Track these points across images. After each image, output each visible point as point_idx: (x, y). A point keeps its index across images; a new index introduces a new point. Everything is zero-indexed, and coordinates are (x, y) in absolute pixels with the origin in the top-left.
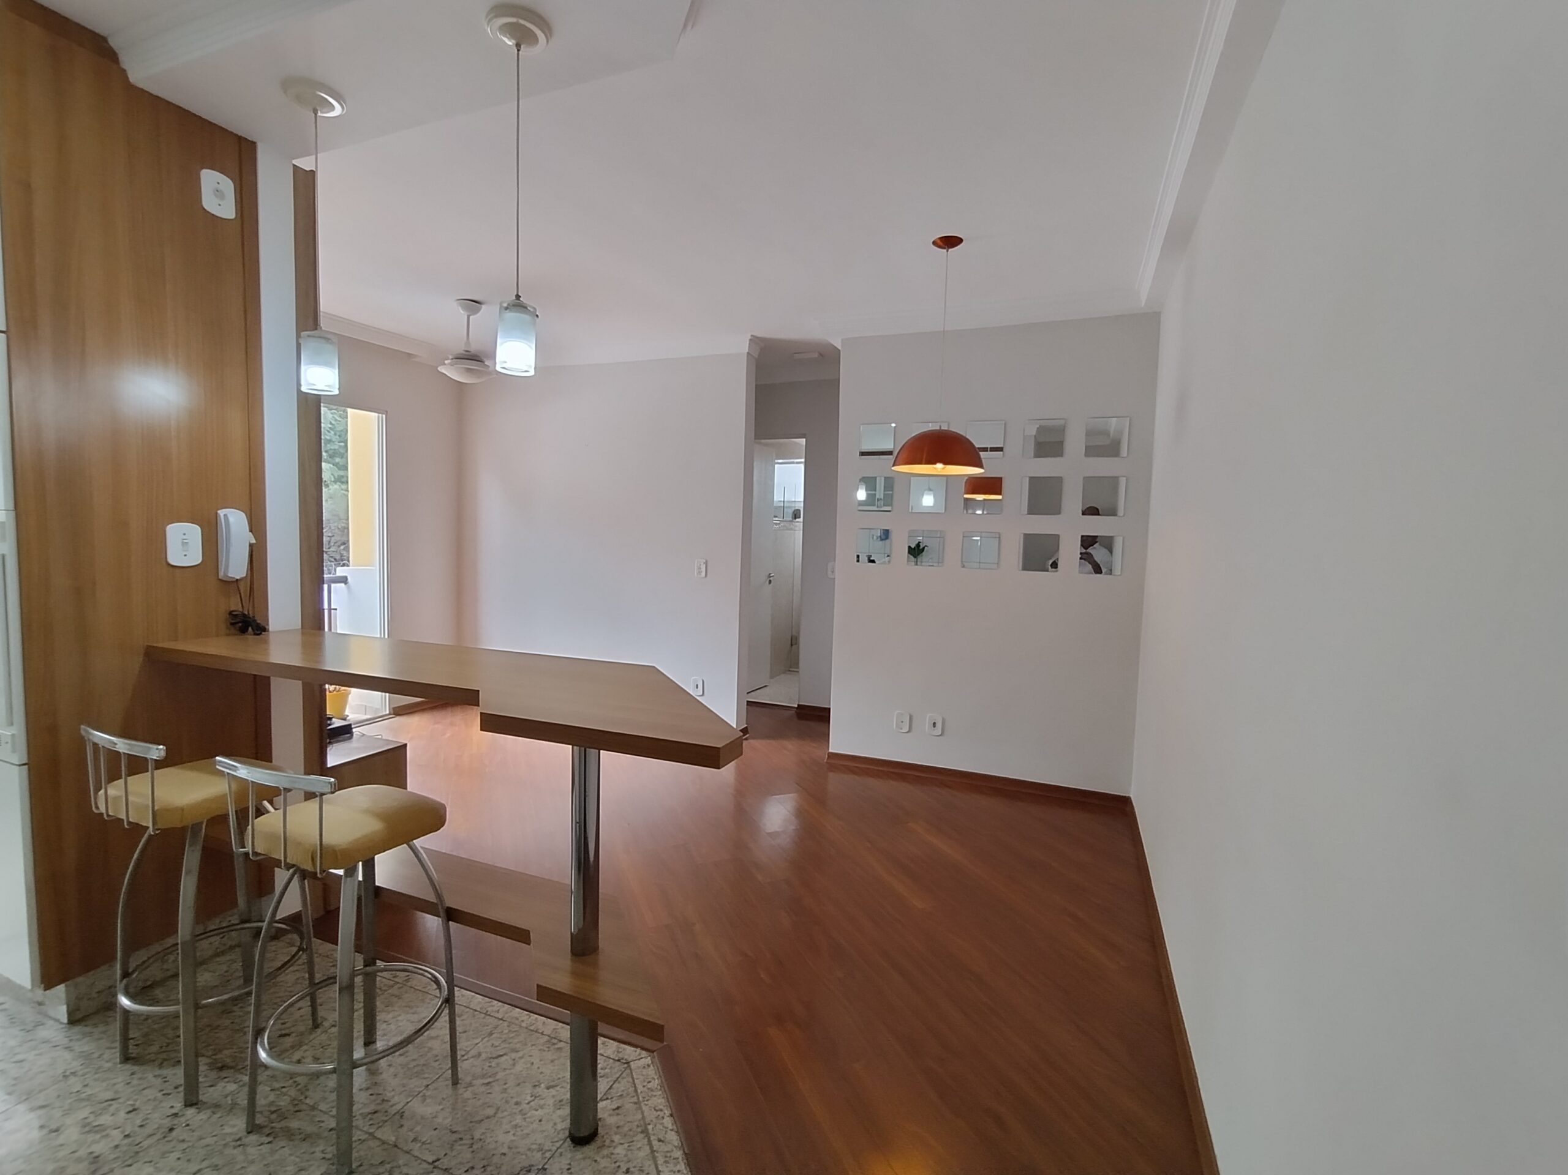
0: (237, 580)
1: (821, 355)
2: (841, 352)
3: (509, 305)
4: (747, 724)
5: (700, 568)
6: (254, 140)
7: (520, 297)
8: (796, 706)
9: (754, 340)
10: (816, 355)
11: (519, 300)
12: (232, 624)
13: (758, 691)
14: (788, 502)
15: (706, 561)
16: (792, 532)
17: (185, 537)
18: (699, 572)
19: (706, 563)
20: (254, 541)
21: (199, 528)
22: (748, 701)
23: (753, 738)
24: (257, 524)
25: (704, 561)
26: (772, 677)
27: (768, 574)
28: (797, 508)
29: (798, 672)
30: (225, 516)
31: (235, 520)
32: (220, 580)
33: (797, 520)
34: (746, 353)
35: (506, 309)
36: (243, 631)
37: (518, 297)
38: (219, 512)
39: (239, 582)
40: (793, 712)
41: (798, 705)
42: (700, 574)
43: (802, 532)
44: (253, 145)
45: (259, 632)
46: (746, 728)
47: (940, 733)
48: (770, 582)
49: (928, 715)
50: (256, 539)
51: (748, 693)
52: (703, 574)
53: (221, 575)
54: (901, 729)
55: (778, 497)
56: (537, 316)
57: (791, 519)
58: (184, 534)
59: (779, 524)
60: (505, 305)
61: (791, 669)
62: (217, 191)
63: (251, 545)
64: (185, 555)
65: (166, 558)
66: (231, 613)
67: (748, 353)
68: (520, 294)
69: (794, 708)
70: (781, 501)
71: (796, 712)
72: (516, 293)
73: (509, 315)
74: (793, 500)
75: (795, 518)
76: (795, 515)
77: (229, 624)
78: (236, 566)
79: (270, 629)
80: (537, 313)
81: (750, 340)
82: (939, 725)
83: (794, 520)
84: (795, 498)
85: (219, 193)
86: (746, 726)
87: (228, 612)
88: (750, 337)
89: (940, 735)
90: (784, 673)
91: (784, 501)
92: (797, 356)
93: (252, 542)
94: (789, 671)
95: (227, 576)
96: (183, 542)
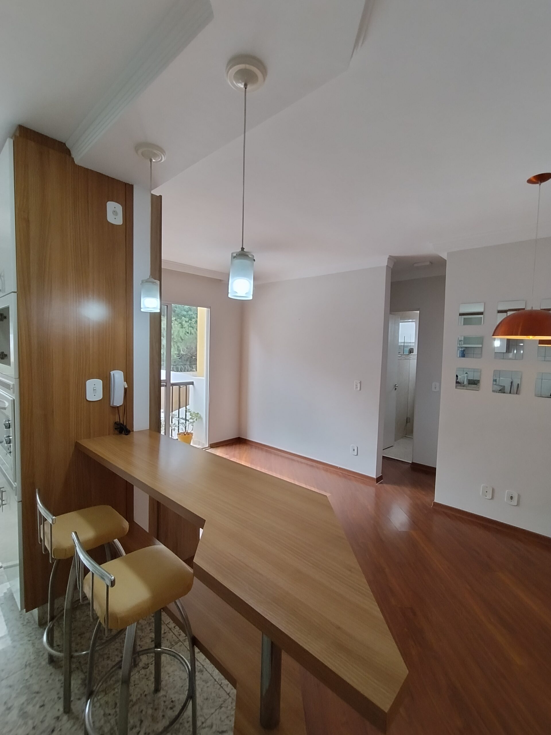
0: (118, 407)
1: (431, 263)
2: (447, 261)
3: (237, 255)
4: (382, 474)
5: (357, 385)
6: (132, 184)
7: (244, 249)
8: (411, 462)
9: (391, 258)
10: (428, 263)
11: (244, 251)
12: (116, 429)
13: (388, 449)
14: (407, 343)
15: (361, 382)
16: (409, 360)
17: (94, 386)
18: (356, 387)
19: (360, 383)
20: (126, 386)
21: (102, 382)
22: (383, 456)
23: (386, 483)
24: (129, 378)
25: (359, 382)
26: (395, 440)
27: (395, 385)
28: (411, 347)
29: (412, 438)
30: (113, 374)
31: (118, 376)
32: (111, 406)
33: (411, 354)
34: (386, 267)
35: (234, 257)
36: (121, 432)
37: (243, 249)
38: (111, 372)
39: (119, 407)
40: (409, 466)
41: (412, 462)
42: (357, 389)
43: (416, 360)
44: (132, 186)
45: (127, 434)
46: (382, 476)
47: (516, 504)
48: (396, 389)
49: (507, 491)
50: (128, 386)
51: (383, 450)
52: (359, 389)
53: (111, 405)
54: (486, 496)
55: (401, 340)
56: (254, 260)
57: (408, 354)
58: (95, 385)
59: (401, 356)
60: (235, 255)
61: (406, 436)
62: (114, 212)
63: (125, 389)
64: (95, 395)
65: (86, 397)
66: (116, 423)
67: (387, 266)
68: (244, 247)
69: (410, 463)
70: (402, 342)
71: (411, 466)
72: (241, 247)
73: (237, 261)
74: (410, 342)
75: (410, 353)
76: (410, 351)
77: (114, 428)
78: (118, 400)
79: (134, 431)
80: (255, 259)
81: (388, 258)
82: (515, 499)
83: (410, 354)
84: (410, 341)
85: (115, 213)
86: (381, 474)
87: (115, 422)
88: (388, 257)
89: (517, 505)
90: (402, 437)
91: (404, 342)
92: (416, 265)
93: (125, 387)
94: (406, 437)
95: (114, 405)
96: (94, 389)
